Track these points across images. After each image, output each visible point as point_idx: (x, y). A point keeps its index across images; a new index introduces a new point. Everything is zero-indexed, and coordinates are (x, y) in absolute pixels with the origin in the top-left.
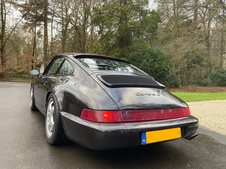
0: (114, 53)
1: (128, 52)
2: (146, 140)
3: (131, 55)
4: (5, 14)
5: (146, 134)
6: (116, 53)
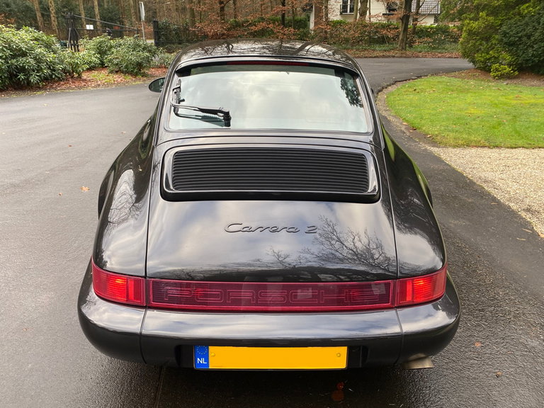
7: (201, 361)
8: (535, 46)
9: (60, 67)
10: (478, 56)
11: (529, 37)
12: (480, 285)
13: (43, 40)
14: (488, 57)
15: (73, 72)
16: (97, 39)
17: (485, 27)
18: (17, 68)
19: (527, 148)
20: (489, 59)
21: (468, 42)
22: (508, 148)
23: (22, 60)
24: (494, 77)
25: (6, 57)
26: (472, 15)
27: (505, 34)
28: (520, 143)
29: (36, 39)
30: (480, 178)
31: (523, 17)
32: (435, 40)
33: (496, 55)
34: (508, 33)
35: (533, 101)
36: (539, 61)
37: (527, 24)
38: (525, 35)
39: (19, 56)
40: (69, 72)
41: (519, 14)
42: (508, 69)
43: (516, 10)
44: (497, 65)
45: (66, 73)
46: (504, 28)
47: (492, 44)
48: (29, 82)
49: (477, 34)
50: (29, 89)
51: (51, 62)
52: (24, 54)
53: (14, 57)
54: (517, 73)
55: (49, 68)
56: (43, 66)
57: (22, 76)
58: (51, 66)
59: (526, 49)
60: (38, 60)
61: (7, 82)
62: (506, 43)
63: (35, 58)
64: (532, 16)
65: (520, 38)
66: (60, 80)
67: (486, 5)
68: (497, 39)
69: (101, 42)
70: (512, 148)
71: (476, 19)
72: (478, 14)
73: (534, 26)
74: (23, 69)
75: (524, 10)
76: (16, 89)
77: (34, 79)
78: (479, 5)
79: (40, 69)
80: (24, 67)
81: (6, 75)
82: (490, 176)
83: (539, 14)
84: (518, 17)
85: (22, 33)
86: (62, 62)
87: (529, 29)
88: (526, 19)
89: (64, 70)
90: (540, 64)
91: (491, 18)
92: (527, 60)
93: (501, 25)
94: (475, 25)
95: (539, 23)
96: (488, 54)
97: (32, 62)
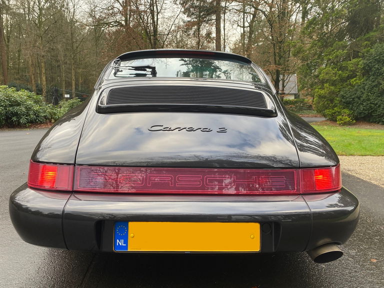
0: (333, 50)
1: (366, 46)
2: (126, 242)
3: (373, 51)
4: (158, 13)
5: (128, 225)
6: (338, 50)
7: (120, 242)
8: (364, 103)
9: (43, 114)
10: (327, 112)
11: (359, 98)
12: (363, 223)
13: (33, 98)
14: (333, 111)
15: (52, 118)
16: (71, 101)
17: (329, 93)
18: (12, 113)
19: (373, 156)
20: (335, 113)
21: (319, 103)
22: (360, 156)
23: (16, 108)
24: (340, 124)
25: (6, 106)
26: (320, 87)
27: (343, 97)
28: (368, 153)
29: (29, 97)
30: (344, 169)
31: (354, 86)
32: (296, 107)
33: (339, 110)
34: (345, 96)
35: (369, 134)
36: (368, 113)
37: (357, 90)
38: (357, 97)
39: (15, 105)
40: (49, 119)
41: (350, 84)
42: (348, 119)
43: (348, 82)
44: (340, 117)
45: (46, 119)
46: (342, 93)
47: (335, 104)
48: (19, 123)
49: (325, 97)
50: (19, 128)
51: (37, 111)
52: (19, 104)
53: (11, 106)
54: (354, 121)
55: (35, 115)
56: (31, 113)
57: (15, 119)
58: (36, 114)
59: (359, 106)
60: (28, 109)
61: (4, 122)
62: (344, 102)
63: (26, 108)
64: (359, 85)
65: (353, 99)
66: (41, 123)
67: (327, 80)
68: (338, 100)
69: (74, 103)
70: (363, 156)
71: (322, 88)
72: (323, 85)
73: (361, 91)
74: (16, 114)
75: (353, 82)
76: (9, 127)
77: (23, 120)
78: (323, 80)
79: (28, 115)
80: (17, 113)
81: (3, 118)
82: (351, 168)
83: (364, 84)
84: (350, 86)
85: (20, 93)
86: (45, 112)
87: (359, 93)
88: (356, 87)
89: (45, 117)
90: (369, 115)
91: (332, 88)
92: (360, 113)
93: (339, 91)
94: (322, 92)
95: (365, 89)
96: (334, 110)
97: (24, 109)
